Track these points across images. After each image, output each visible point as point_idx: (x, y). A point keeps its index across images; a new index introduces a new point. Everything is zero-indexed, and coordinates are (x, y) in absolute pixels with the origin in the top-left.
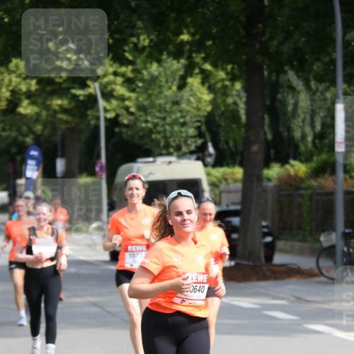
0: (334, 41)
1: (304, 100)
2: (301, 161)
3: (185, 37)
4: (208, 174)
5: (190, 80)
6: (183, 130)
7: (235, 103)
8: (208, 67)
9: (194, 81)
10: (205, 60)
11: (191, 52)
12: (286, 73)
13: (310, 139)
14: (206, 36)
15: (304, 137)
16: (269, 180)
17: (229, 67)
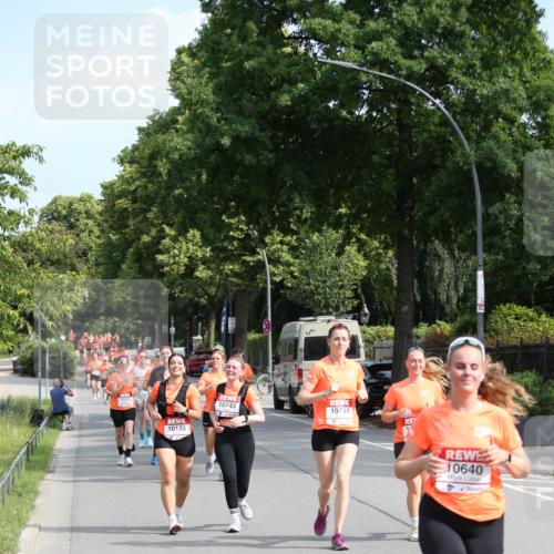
0: (475, 215)
1: (448, 266)
2: (446, 321)
3: (343, 210)
4: (364, 332)
5: (347, 248)
6: (341, 292)
7: (388, 269)
8: (363, 236)
9: (351, 249)
10: (361, 230)
11: (348, 223)
12: (433, 242)
13: (455, 301)
14: (362, 210)
15: (448, 299)
16: (418, 337)
17: (383, 236)
